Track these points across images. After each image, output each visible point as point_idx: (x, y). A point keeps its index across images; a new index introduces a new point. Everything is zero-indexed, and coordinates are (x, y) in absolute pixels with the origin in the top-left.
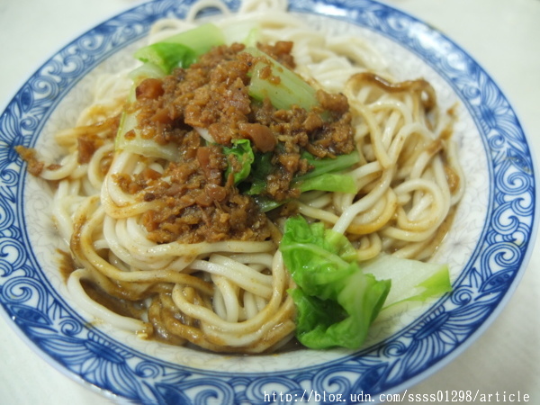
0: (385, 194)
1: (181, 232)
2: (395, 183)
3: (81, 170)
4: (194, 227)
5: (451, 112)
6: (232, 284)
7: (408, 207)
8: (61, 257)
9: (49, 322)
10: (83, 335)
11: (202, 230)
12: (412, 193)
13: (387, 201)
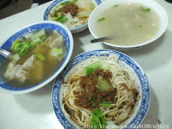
0: (116, 110)
1: (79, 105)
2: (119, 108)
3: (70, 85)
4: (81, 105)
5: (140, 97)
6: (84, 116)
7: (120, 114)
8: (63, 99)
9: (58, 111)
10: (62, 115)
11: (82, 106)
12: (122, 112)
13: (116, 111)
